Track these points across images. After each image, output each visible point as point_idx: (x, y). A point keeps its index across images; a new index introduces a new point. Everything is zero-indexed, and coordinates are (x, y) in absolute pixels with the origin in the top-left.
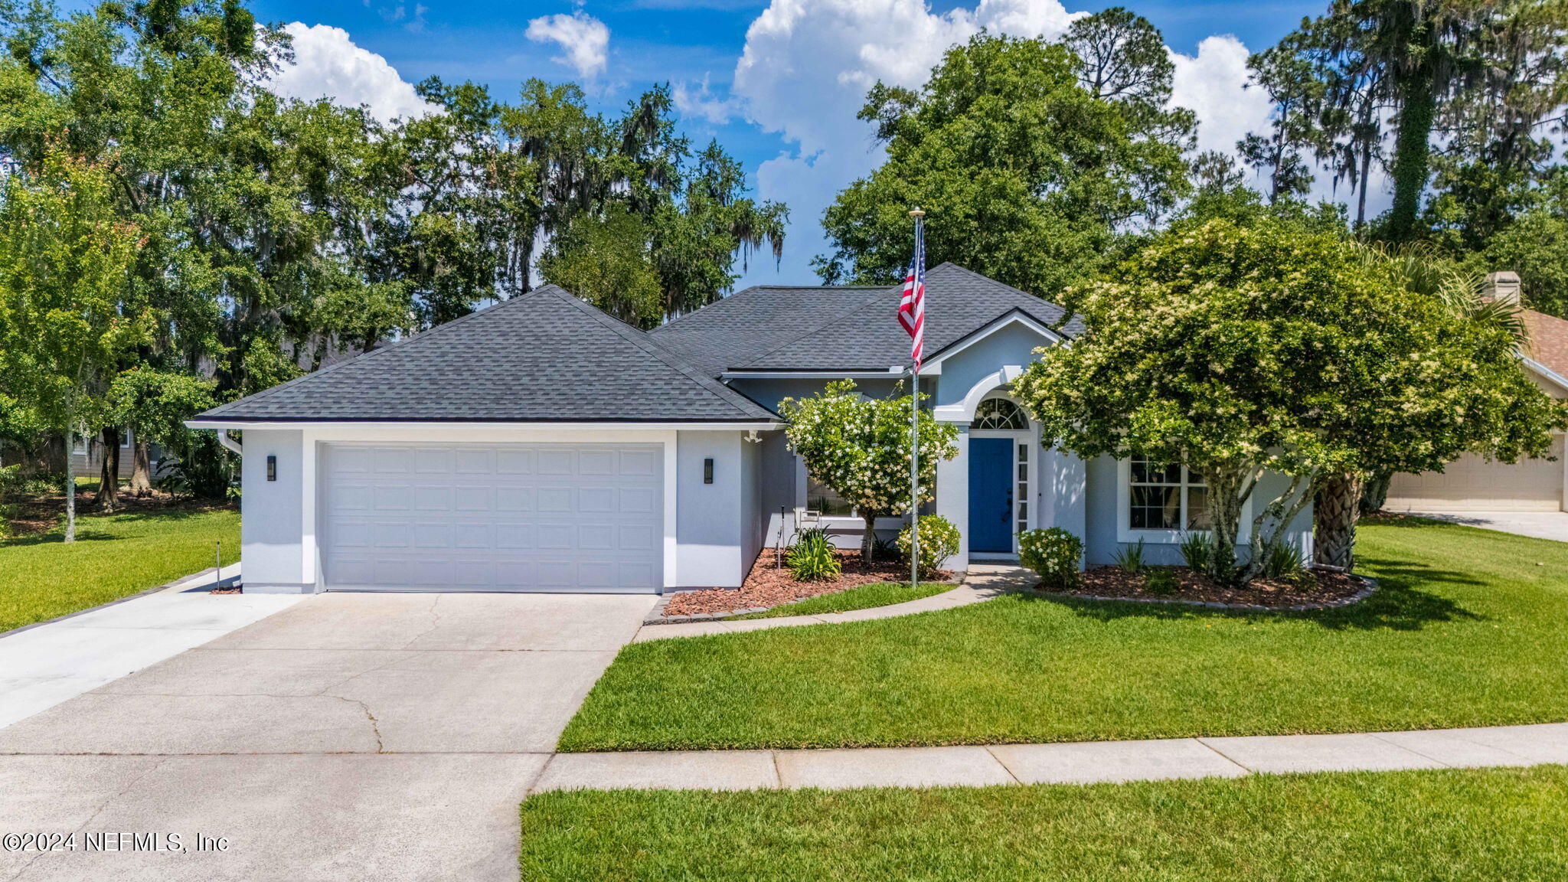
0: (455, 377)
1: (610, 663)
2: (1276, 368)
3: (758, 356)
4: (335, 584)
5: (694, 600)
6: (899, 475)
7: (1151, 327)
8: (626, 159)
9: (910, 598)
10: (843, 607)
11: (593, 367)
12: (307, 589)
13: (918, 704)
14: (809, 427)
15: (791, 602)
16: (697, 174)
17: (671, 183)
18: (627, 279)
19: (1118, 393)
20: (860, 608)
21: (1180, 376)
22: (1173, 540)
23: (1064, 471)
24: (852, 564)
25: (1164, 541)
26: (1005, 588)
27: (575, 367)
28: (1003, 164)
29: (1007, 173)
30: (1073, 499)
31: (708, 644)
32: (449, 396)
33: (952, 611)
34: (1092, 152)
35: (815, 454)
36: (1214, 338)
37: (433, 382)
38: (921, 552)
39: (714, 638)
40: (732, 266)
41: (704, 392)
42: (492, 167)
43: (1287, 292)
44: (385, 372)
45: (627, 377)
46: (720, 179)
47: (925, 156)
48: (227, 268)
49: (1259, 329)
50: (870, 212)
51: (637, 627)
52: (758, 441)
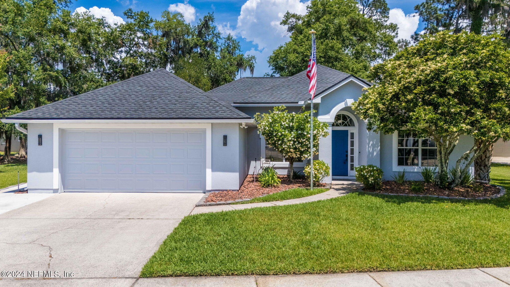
0: (119, 102)
1: (176, 225)
2: (478, 91)
3: (246, 98)
4: (68, 189)
5: (219, 196)
6: (304, 143)
7: (418, 75)
8: (198, 39)
9: (311, 194)
10: (283, 198)
11: (177, 98)
12: (56, 191)
13: (328, 248)
14: (267, 124)
15: (260, 196)
16: (224, 46)
17: (214, 48)
18: (198, 80)
19: (404, 104)
20: (290, 199)
21: (433, 96)
22: (416, 170)
23: (371, 142)
24: (286, 181)
25: (412, 171)
26: (349, 190)
27: (169, 98)
28: (332, 39)
29: (335, 42)
30: (375, 154)
31: (224, 215)
32: (115, 109)
33: (331, 200)
34: (364, 35)
35: (269, 135)
36: (451, 77)
37: (109, 104)
38: (314, 175)
39: (227, 213)
40: (236, 77)
41: (223, 107)
42: (150, 40)
43: (480, 59)
44: (90, 100)
45: (191, 102)
46: (232, 47)
47: (305, 37)
48: (48, 72)
49: (470, 73)
50: (285, 57)
51: (193, 208)
52: (246, 127)
